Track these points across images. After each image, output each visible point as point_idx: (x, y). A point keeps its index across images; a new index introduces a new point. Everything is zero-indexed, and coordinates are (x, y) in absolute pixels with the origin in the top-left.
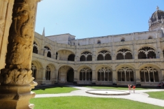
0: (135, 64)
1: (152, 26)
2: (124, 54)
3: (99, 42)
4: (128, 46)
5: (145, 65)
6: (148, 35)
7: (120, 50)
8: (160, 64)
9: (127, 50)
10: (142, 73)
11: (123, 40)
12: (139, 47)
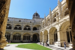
0: (22, 32)
1: (34, 18)
2: (18, 27)
3: (8, 20)
4: (20, 24)
5: (26, 33)
6: (30, 21)
7: (17, 25)
8: (31, 33)
9: (20, 26)
10: (24, 36)
11: (20, 21)
12: (25, 25)
